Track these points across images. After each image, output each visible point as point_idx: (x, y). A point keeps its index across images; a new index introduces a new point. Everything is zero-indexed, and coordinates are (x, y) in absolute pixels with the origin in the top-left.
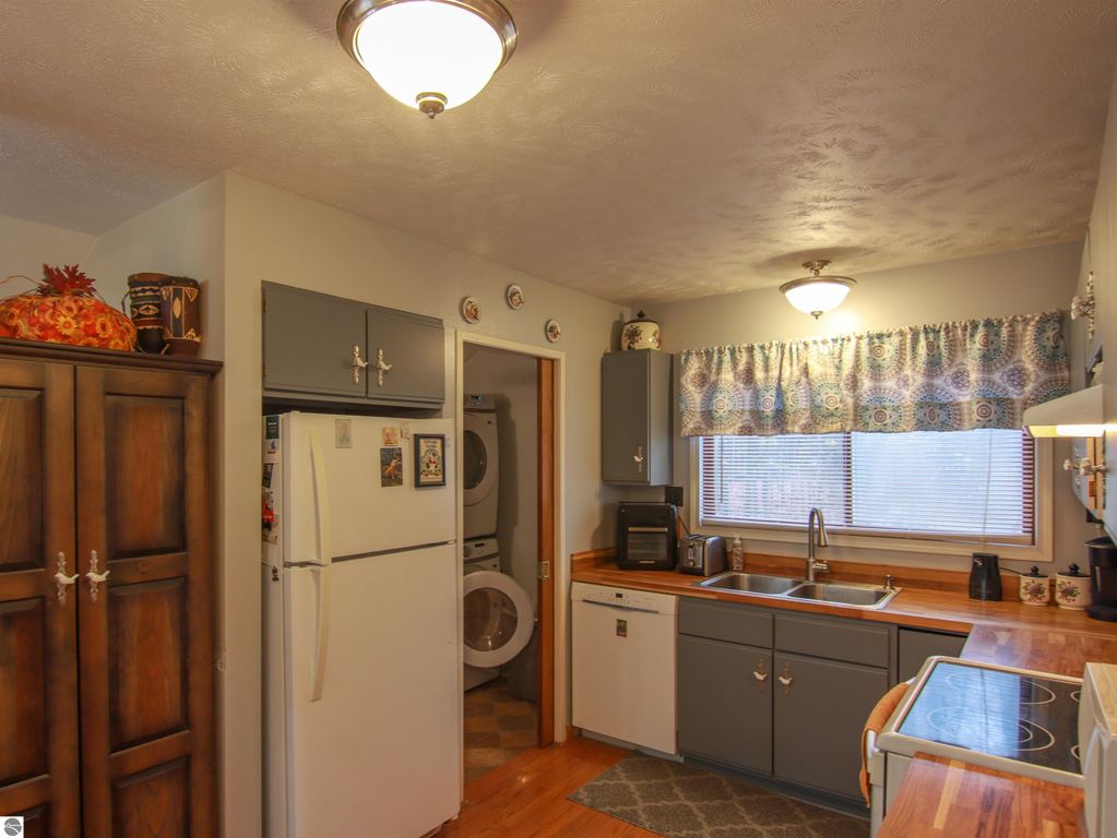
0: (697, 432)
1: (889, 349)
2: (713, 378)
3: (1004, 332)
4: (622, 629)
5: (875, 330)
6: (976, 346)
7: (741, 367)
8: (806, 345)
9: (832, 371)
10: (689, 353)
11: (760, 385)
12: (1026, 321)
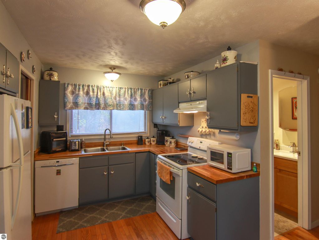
0: (72, 108)
1: (122, 91)
2: (77, 92)
3: (143, 91)
4: (58, 172)
6: (139, 93)
7: (85, 91)
8: (104, 87)
9: (110, 95)
10: (68, 84)
11: (92, 96)
12: (147, 90)
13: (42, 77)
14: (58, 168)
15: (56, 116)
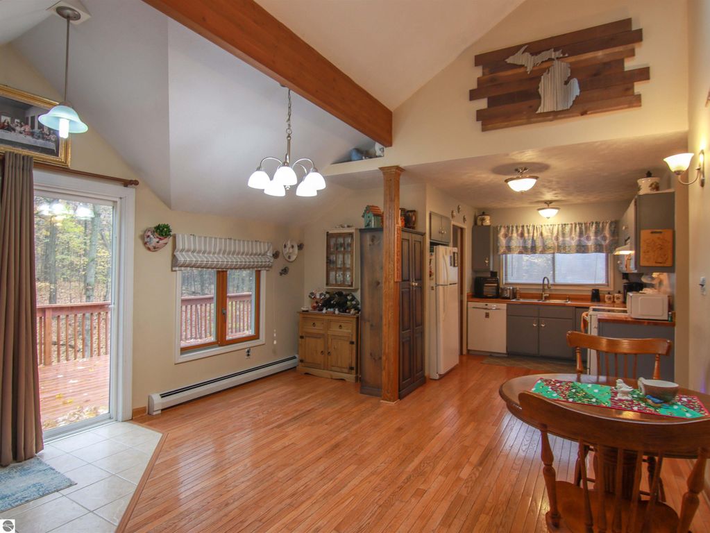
0: (505, 253)
1: (567, 229)
2: (510, 235)
3: (601, 225)
4: (487, 316)
5: (564, 223)
6: (593, 229)
7: (520, 232)
8: (542, 226)
9: (550, 234)
10: (501, 227)
11: (526, 238)
12: (607, 223)
13: (475, 223)
14: (487, 311)
15: (487, 262)
